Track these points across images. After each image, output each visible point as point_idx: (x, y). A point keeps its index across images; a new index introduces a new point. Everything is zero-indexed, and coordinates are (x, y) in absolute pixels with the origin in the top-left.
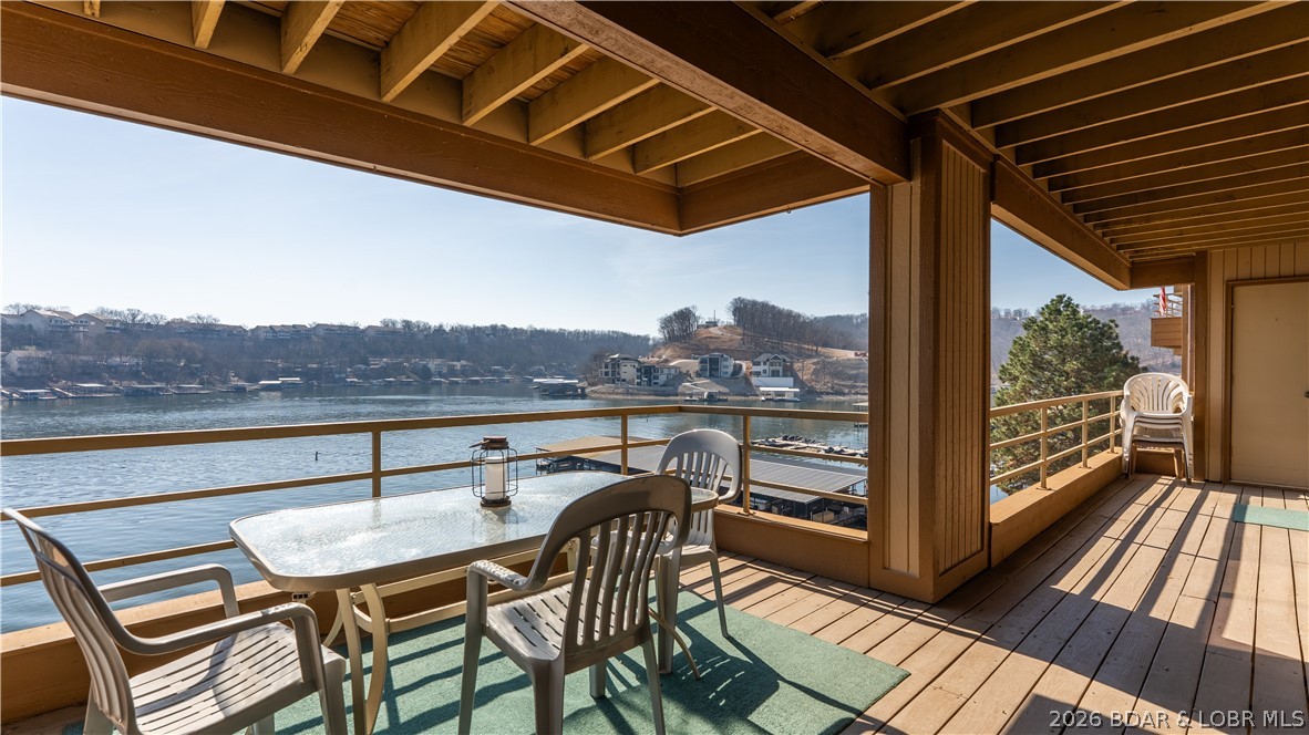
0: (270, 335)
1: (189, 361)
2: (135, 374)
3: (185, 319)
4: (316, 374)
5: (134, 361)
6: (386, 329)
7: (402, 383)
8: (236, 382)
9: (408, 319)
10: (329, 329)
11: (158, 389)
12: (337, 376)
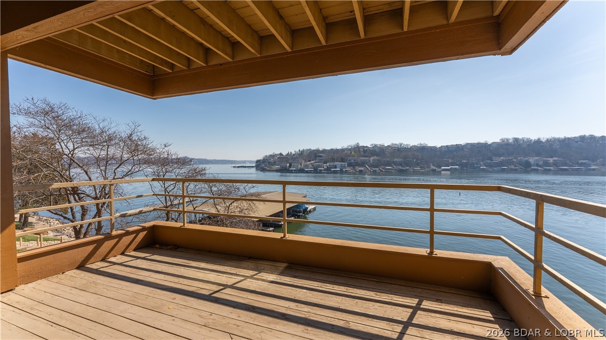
0: (446, 149)
1: (417, 160)
2: (401, 165)
3: (416, 145)
4: (466, 165)
5: (400, 160)
6: (504, 143)
7: (512, 170)
8: (433, 167)
9: (516, 137)
10: (473, 145)
11: (408, 169)
12: (476, 166)
